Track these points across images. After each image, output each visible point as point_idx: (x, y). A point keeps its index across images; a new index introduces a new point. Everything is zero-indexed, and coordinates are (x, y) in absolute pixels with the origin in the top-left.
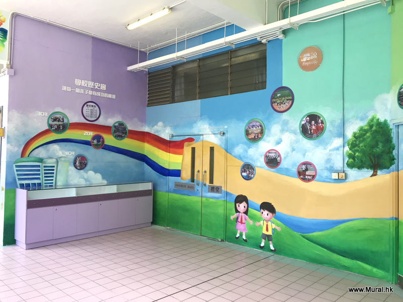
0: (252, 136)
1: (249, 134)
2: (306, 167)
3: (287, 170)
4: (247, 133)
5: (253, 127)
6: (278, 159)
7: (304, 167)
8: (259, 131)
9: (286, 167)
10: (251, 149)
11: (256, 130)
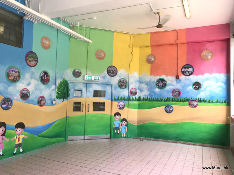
0: (12, 78)
1: (9, 76)
2: (42, 99)
3: (33, 101)
4: (8, 75)
5: (13, 72)
6: (29, 94)
7: (41, 99)
8: (17, 75)
9: (32, 99)
10: (10, 87)
11: (15, 74)
